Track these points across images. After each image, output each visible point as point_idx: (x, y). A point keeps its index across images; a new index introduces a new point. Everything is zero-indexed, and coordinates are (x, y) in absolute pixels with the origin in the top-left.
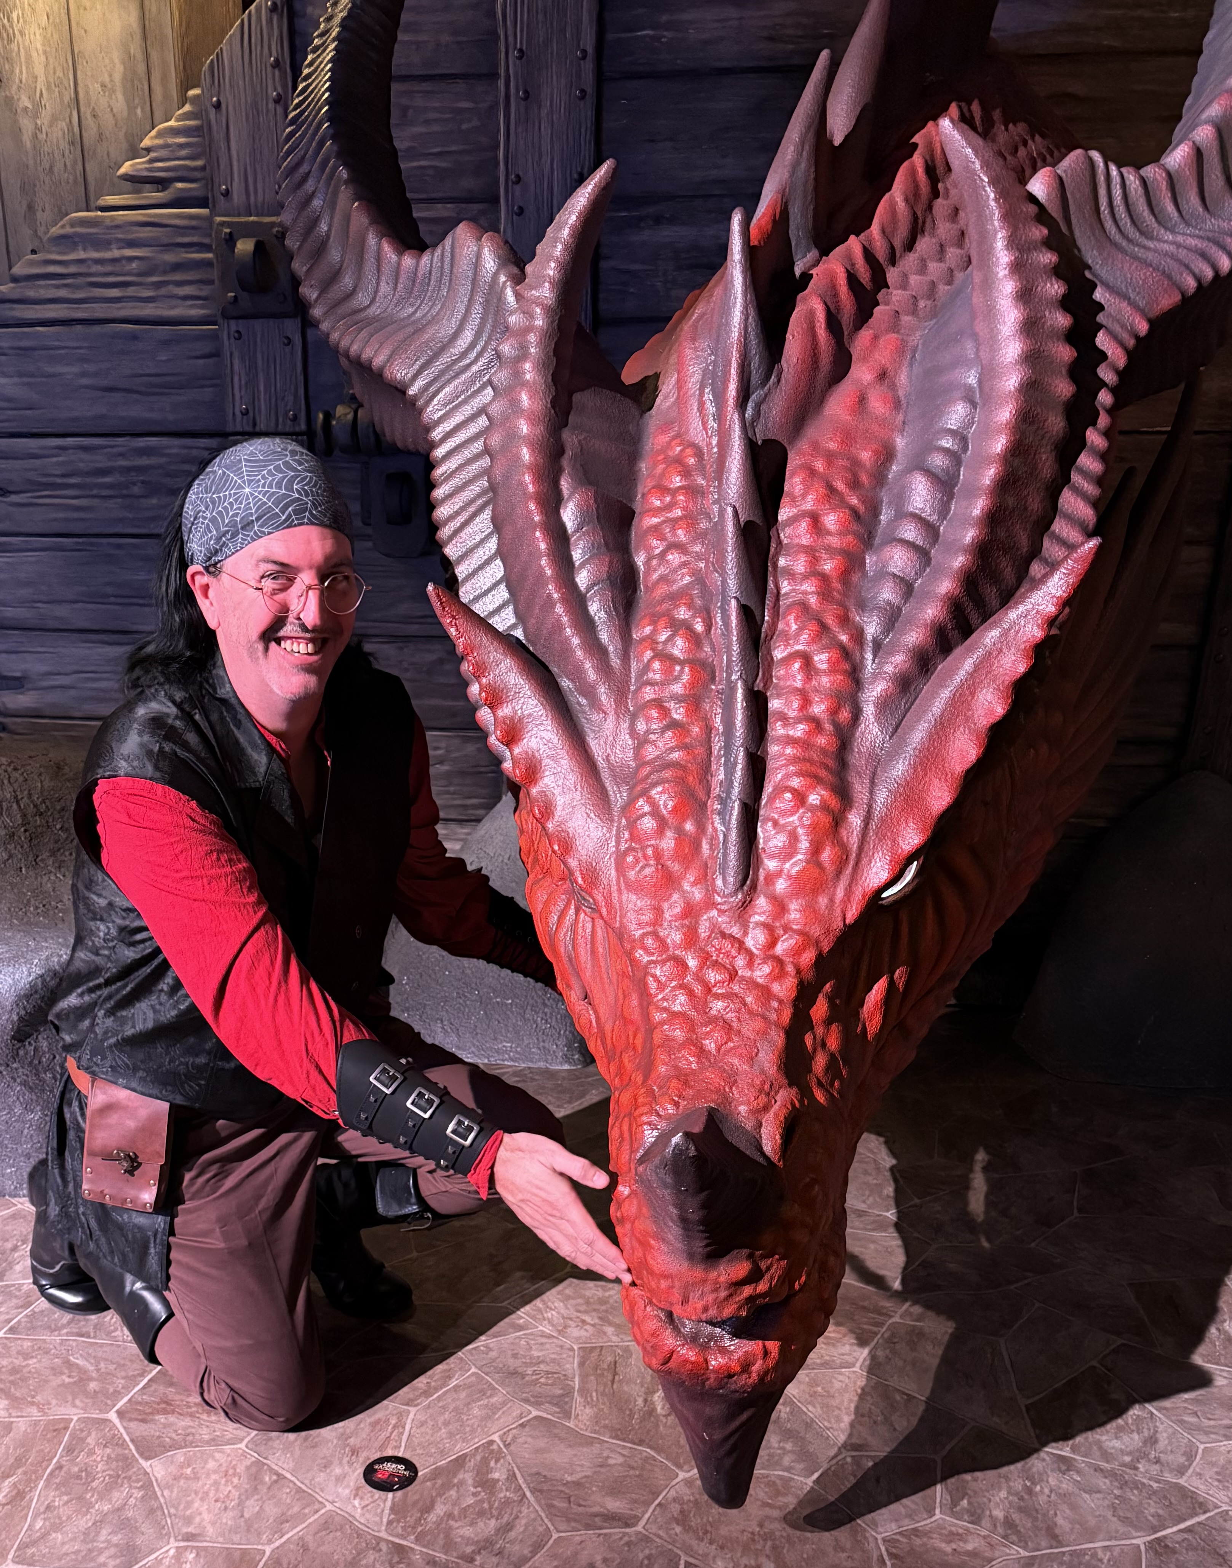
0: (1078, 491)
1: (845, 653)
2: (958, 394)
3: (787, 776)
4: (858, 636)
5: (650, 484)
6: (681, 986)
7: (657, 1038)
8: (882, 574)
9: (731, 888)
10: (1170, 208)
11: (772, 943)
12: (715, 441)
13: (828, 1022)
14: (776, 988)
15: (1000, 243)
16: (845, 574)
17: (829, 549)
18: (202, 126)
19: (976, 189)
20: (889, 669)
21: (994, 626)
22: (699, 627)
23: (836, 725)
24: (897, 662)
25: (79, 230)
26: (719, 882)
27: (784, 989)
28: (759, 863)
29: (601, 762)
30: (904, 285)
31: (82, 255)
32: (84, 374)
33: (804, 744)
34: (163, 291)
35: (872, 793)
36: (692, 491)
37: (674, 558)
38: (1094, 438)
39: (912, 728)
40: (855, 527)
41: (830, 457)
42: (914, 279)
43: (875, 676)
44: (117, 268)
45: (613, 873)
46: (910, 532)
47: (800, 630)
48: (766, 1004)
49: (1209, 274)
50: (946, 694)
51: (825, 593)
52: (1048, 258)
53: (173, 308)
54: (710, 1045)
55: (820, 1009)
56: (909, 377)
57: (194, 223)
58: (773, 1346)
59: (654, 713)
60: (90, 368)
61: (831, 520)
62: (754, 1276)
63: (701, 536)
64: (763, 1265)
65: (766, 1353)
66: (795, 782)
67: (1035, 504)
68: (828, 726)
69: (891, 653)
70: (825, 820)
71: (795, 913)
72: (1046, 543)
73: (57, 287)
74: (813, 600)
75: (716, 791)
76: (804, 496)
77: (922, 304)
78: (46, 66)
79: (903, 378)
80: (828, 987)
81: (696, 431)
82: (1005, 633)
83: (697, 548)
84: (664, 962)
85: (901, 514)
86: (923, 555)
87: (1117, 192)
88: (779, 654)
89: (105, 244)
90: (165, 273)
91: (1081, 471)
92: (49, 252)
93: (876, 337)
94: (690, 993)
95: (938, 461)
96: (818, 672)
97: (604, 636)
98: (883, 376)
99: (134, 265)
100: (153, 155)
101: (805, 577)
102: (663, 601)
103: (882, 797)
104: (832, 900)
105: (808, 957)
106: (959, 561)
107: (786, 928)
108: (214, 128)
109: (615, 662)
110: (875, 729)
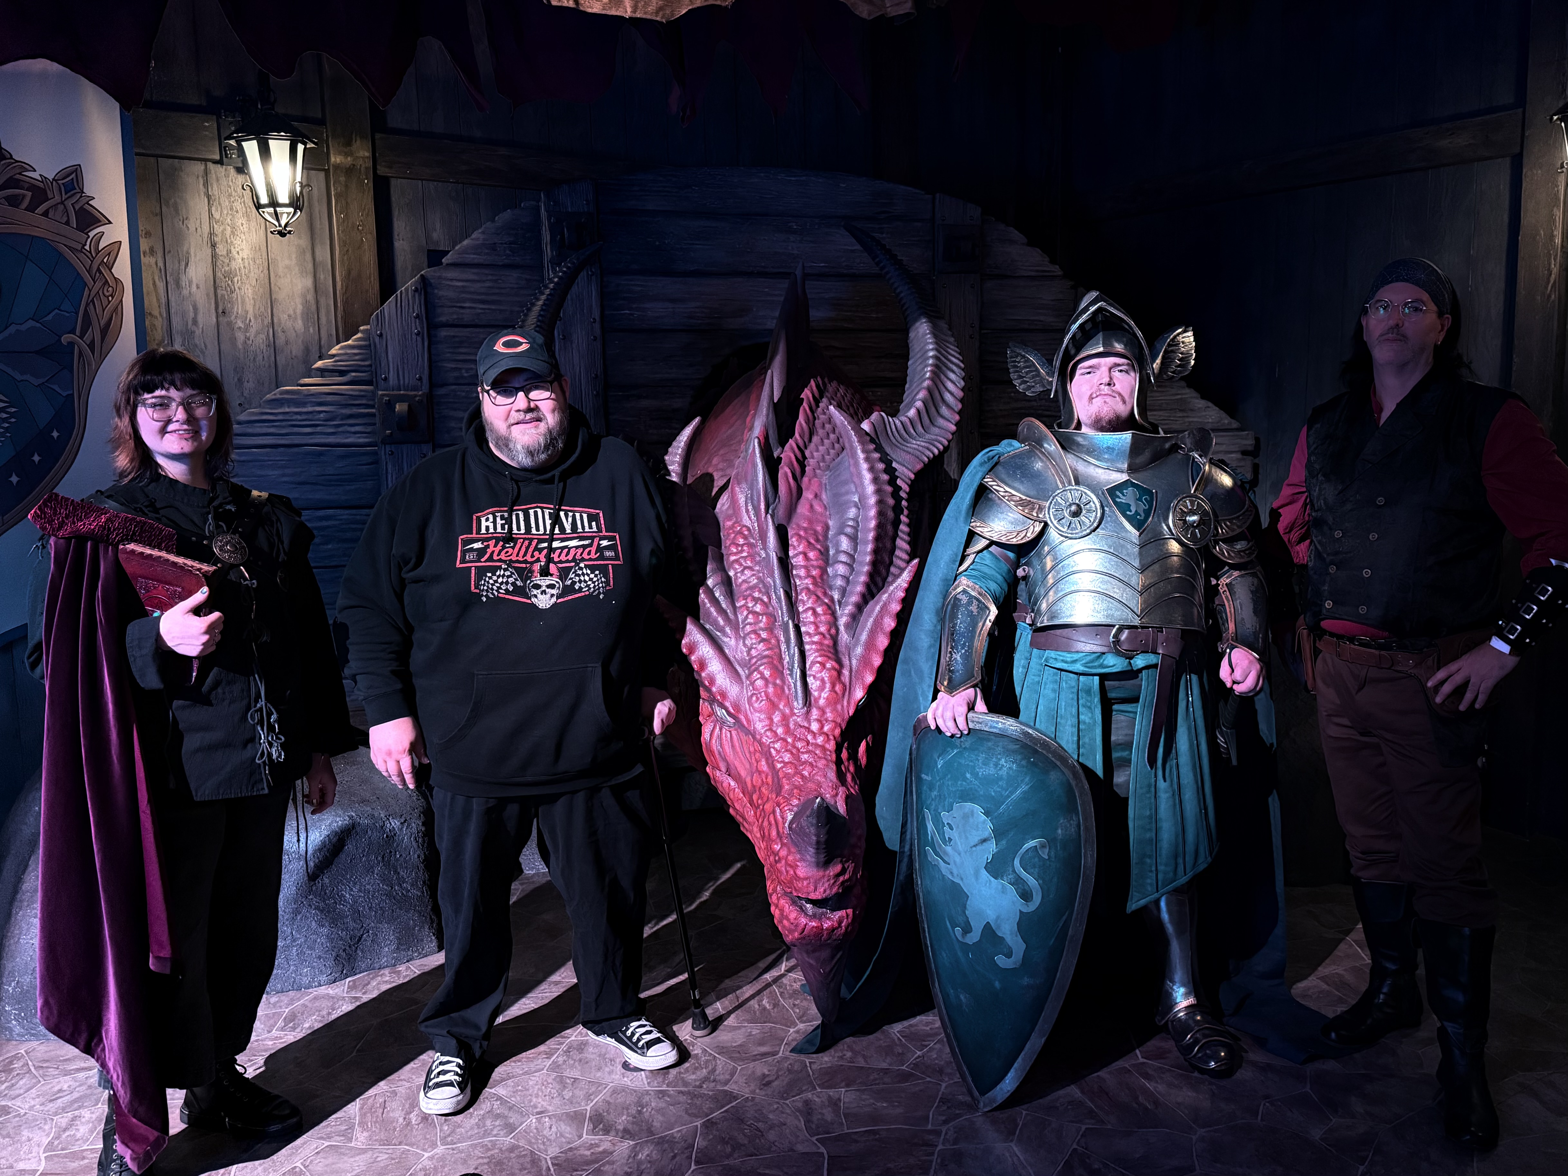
0: (902, 539)
1: (829, 607)
2: (852, 505)
3: (816, 657)
4: (832, 599)
5: (728, 543)
6: (786, 751)
7: (781, 775)
8: (836, 576)
9: (801, 706)
10: (912, 431)
11: (822, 727)
12: (756, 525)
13: (848, 760)
14: (827, 746)
15: (859, 451)
16: (821, 576)
17: (813, 566)
18: (370, 345)
19: (847, 431)
20: (846, 611)
21: (885, 592)
22: (765, 599)
23: (831, 635)
24: (849, 609)
25: (286, 396)
26: (795, 703)
27: (831, 746)
28: (810, 694)
29: (732, 659)
30: (813, 457)
31: (287, 410)
32: (284, 475)
33: (819, 643)
34: (340, 429)
35: (850, 661)
36: (751, 545)
37: (748, 573)
38: (903, 518)
39: (861, 634)
40: (821, 557)
41: (805, 530)
42: (815, 454)
43: (842, 615)
44: (310, 417)
45: (747, 706)
46: (843, 558)
47: (809, 598)
48: (825, 754)
49: (931, 456)
50: (871, 620)
51: (815, 583)
52: (877, 455)
53: (347, 438)
54: (806, 773)
55: (844, 755)
56: (826, 495)
57: (362, 393)
58: (850, 911)
59: (753, 636)
60: (287, 471)
61: (811, 555)
62: (843, 872)
63: (759, 563)
64: (846, 866)
65: (847, 916)
66: (819, 659)
67: (889, 545)
68: (828, 636)
69: (846, 606)
70: (835, 673)
71: (829, 715)
72: (894, 559)
73: (268, 427)
74: (811, 586)
75: (786, 666)
76: (799, 546)
77: (821, 464)
78: (254, 305)
79: (824, 496)
80: (846, 745)
81: (746, 521)
82: (890, 595)
83: (757, 568)
84: (777, 741)
85: (838, 552)
86: (850, 566)
87: (893, 427)
88: (801, 609)
89: (304, 404)
90: (342, 419)
91: (902, 531)
92: (264, 408)
93: (810, 480)
94: (792, 753)
95: (849, 530)
96: (819, 615)
97: (724, 606)
98: (816, 496)
99: (322, 415)
100: (337, 358)
101: (806, 578)
102: (746, 591)
103: (854, 662)
104: (843, 706)
105: (837, 732)
106: (866, 569)
107: (827, 720)
108: (378, 346)
109: (731, 616)
110: (846, 636)
